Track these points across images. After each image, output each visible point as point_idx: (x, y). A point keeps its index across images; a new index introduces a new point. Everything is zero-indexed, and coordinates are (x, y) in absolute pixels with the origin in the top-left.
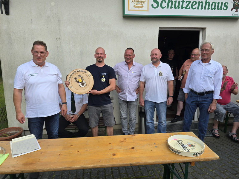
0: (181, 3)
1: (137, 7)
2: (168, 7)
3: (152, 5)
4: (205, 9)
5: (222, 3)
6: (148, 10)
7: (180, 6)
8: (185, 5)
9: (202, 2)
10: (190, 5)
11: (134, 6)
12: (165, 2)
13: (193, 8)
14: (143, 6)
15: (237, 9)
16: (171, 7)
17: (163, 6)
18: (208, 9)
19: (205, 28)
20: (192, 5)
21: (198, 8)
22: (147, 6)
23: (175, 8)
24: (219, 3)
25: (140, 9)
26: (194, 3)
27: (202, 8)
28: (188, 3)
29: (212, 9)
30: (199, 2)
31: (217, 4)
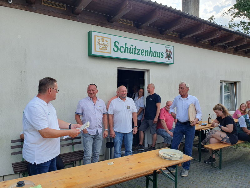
0: (134, 50)
1: (102, 49)
2: (125, 52)
3: (114, 49)
4: (150, 56)
5: (160, 53)
6: (110, 53)
7: (134, 52)
8: (137, 52)
9: (147, 51)
10: (140, 52)
11: (100, 48)
12: (123, 48)
13: (142, 55)
14: (106, 49)
15: (169, 58)
16: (127, 53)
17: (122, 51)
18: (152, 56)
19: (149, 70)
20: (141, 52)
21: (145, 55)
22: (110, 49)
23: (130, 53)
24: (158, 52)
25: (104, 51)
26: (143, 51)
27: (148, 55)
28: (138, 50)
29: (154, 57)
30: (146, 50)
31: (157, 53)
